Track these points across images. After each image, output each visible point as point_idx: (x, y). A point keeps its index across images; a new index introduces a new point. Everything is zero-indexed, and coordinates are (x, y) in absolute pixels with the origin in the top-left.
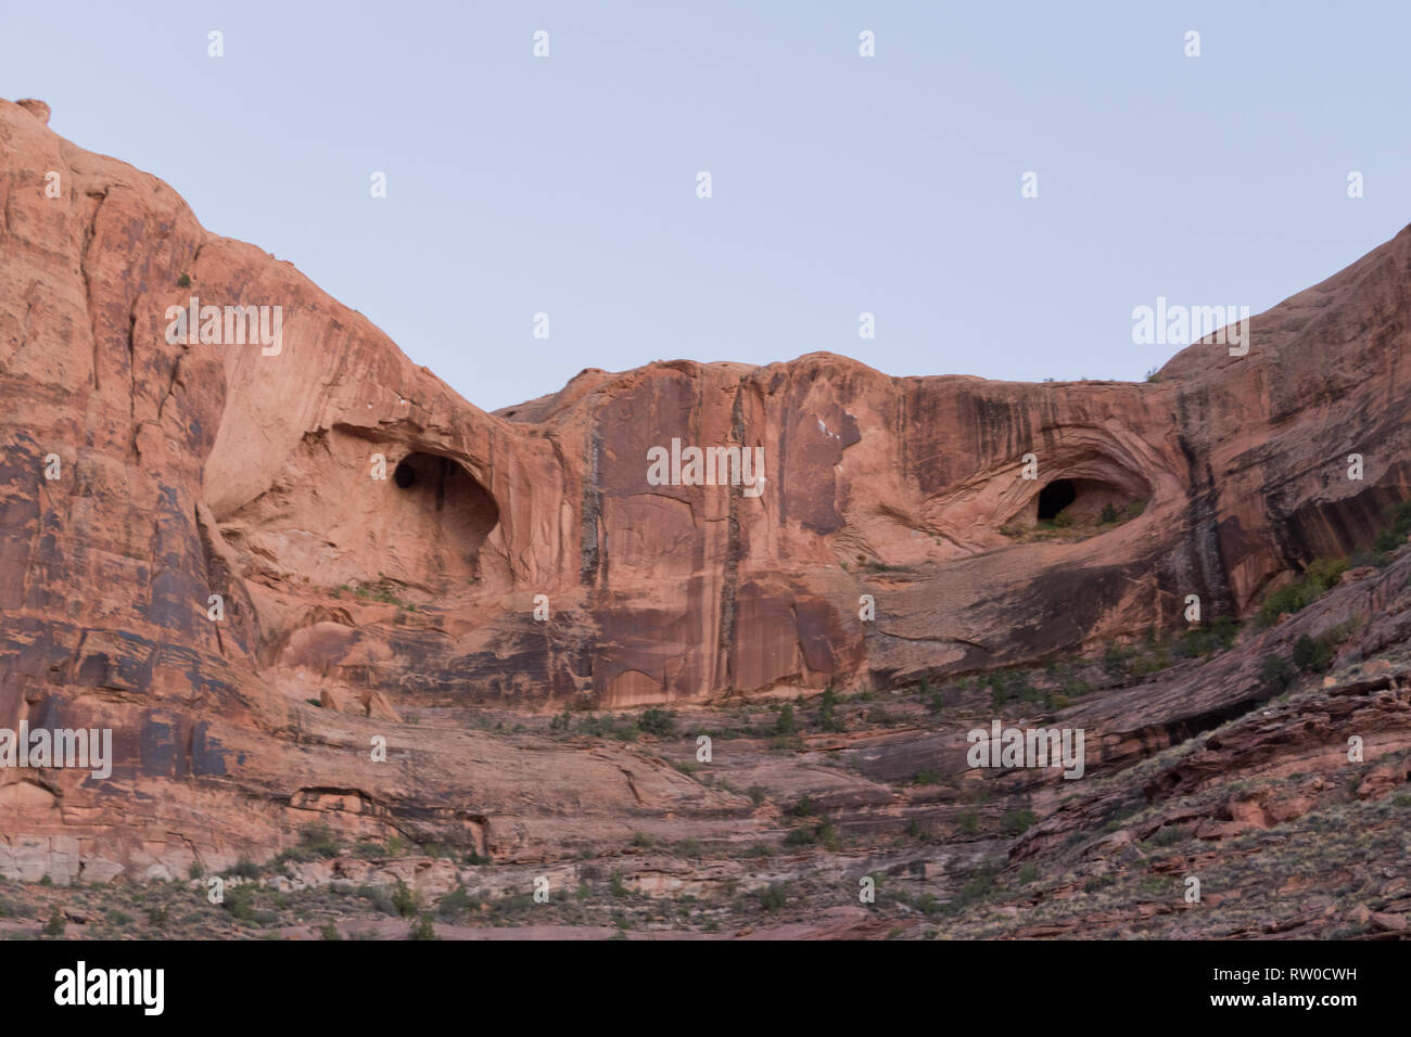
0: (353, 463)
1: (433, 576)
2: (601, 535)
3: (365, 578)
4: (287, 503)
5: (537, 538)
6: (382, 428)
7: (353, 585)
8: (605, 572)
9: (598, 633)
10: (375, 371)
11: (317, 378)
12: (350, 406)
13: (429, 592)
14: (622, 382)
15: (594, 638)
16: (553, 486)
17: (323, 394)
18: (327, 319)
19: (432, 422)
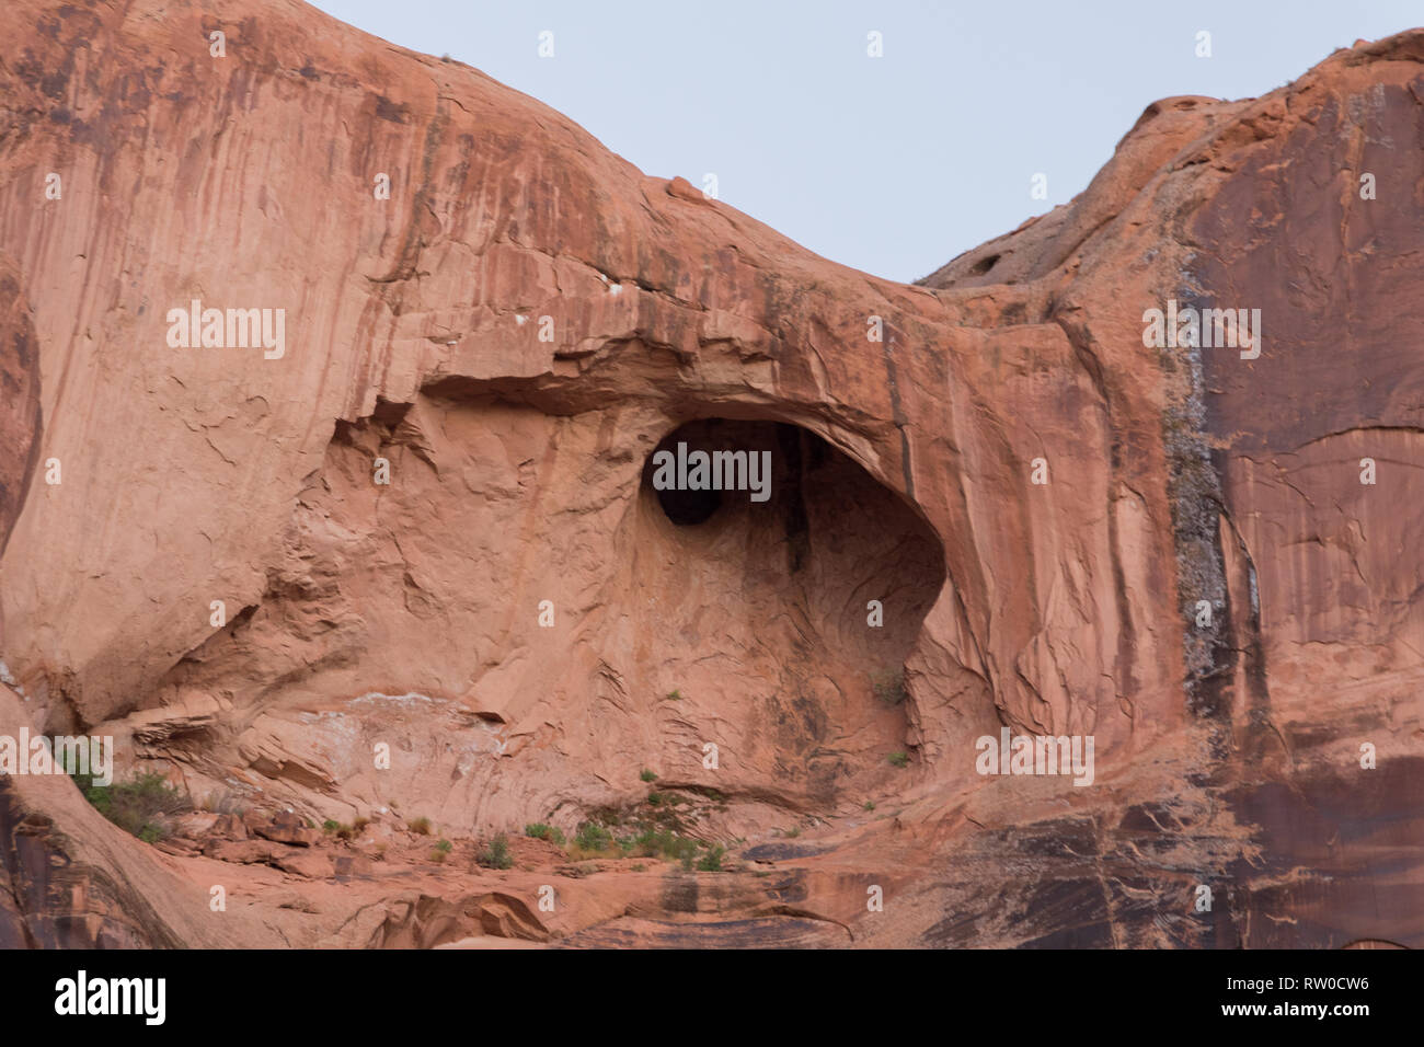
0: (510, 482)
1: (795, 760)
2: (1233, 570)
3: (598, 795)
4: (331, 625)
5: (1056, 607)
6: (570, 371)
7: (568, 821)
8: (1257, 673)
9: (1250, 851)
10: (522, 217)
11: (350, 266)
12: (463, 326)
13: (789, 806)
14: (1252, 124)
15: (1239, 868)
16: (1081, 453)
17: (373, 307)
18: (354, 98)
19: (709, 331)
